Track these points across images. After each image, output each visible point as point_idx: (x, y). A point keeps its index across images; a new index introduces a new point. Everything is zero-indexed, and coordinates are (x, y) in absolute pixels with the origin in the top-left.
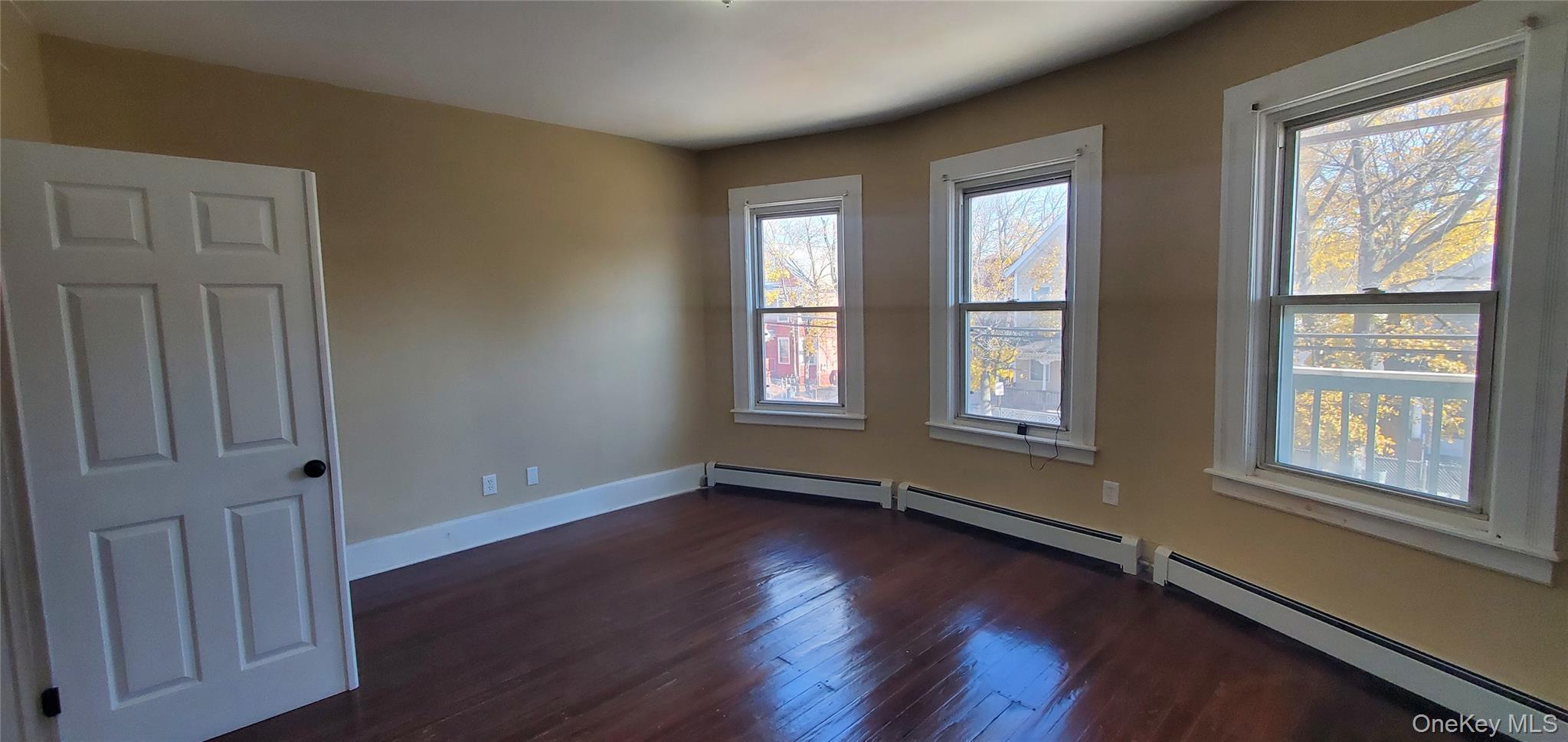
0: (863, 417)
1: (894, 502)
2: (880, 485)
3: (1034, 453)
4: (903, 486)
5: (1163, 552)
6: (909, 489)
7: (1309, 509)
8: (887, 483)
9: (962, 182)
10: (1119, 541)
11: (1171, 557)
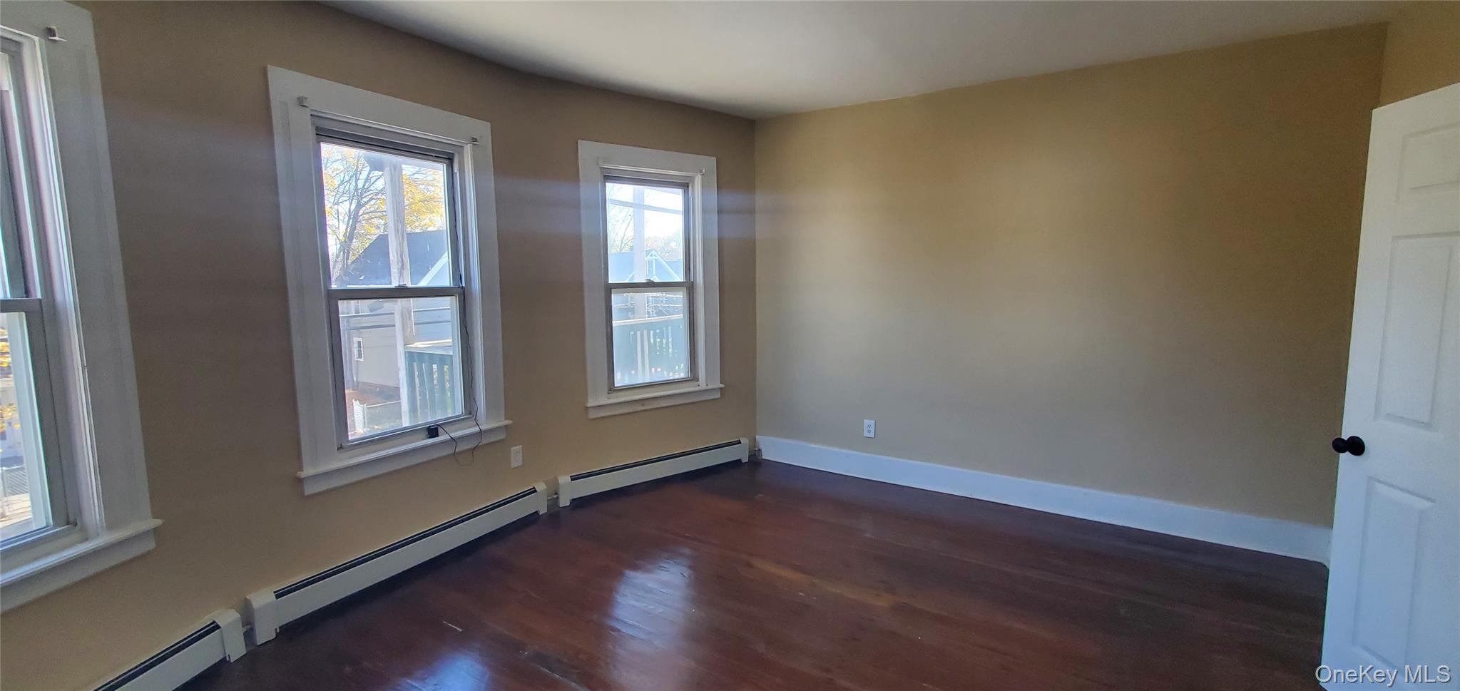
0: (153, 523)
1: (249, 638)
2: (217, 627)
4: (263, 598)
5: (564, 479)
6: (274, 597)
8: (228, 616)
9: (321, 117)
10: (535, 491)
11: (572, 480)
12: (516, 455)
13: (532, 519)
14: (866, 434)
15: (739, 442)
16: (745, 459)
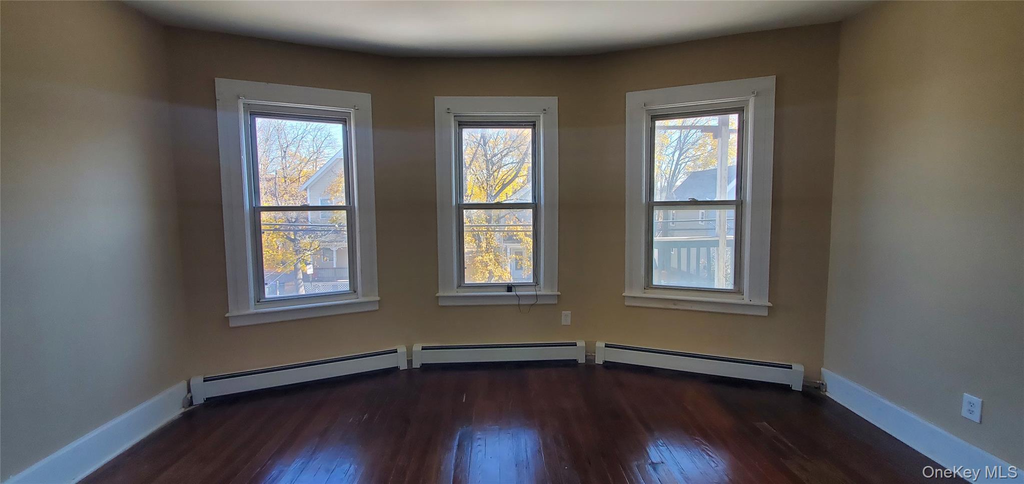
0: (378, 298)
1: (410, 362)
2: (397, 352)
3: (522, 302)
4: (417, 347)
5: (600, 344)
6: (422, 349)
7: (675, 304)
8: (402, 349)
9: (460, 116)
10: (576, 345)
11: (606, 347)
12: (566, 317)
13: (571, 364)
14: (965, 413)
15: (790, 367)
16: (797, 386)
